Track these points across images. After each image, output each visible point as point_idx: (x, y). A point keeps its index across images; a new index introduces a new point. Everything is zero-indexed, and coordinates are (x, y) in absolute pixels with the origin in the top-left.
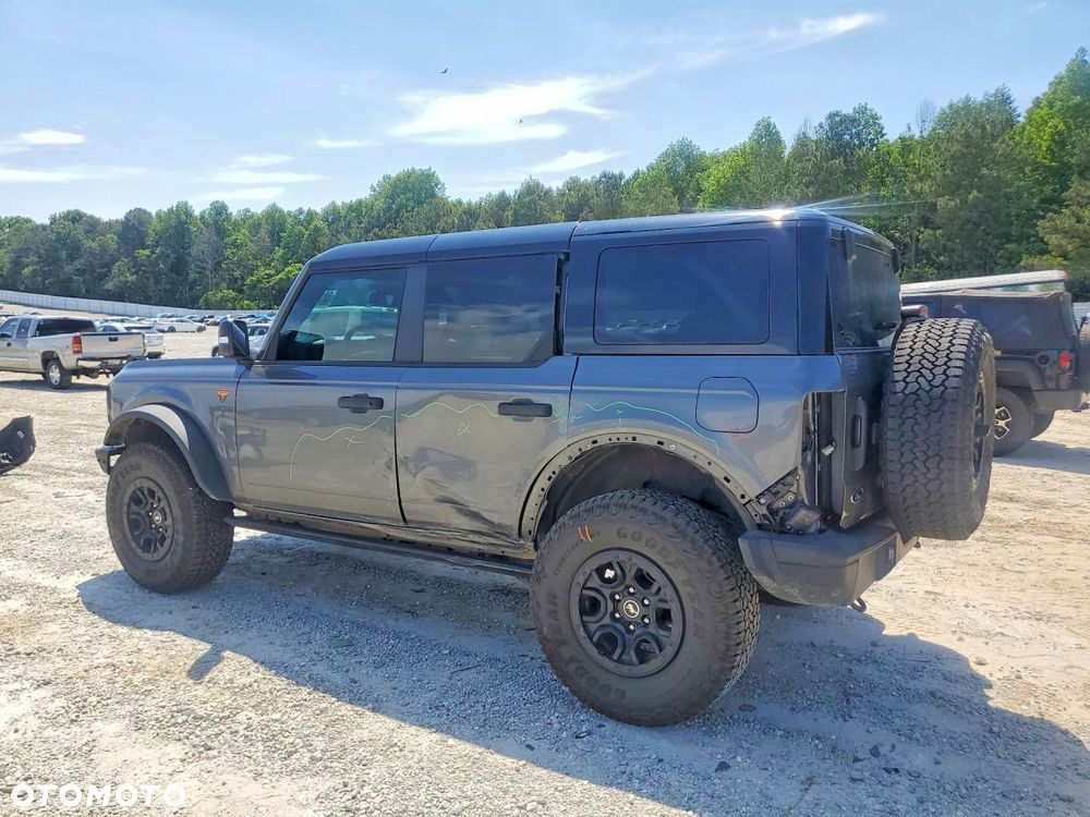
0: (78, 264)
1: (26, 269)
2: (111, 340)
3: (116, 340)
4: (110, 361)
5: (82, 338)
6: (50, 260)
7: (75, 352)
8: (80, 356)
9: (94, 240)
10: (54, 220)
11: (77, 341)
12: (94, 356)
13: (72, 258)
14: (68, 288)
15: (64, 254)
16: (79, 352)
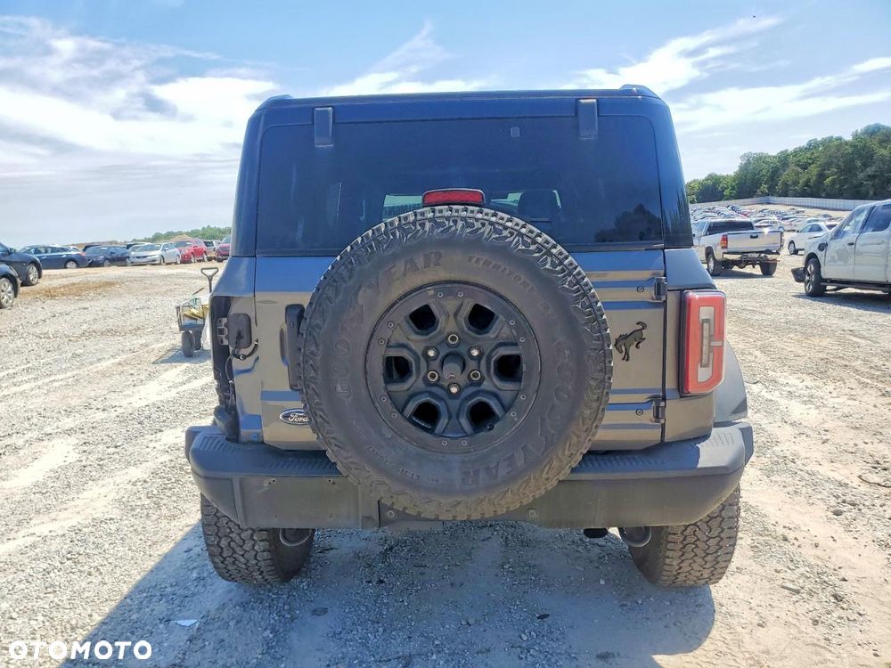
0: (870, 171)
1: (828, 180)
2: (752, 237)
3: (757, 237)
4: (749, 255)
5: (729, 236)
6: (848, 169)
7: (722, 248)
8: (725, 250)
9: (886, 148)
10: (856, 136)
11: (725, 239)
12: (737, 250)
13: (865, 165)
14: (858, 192)
15: (859, 164)
16: (726, 247)
